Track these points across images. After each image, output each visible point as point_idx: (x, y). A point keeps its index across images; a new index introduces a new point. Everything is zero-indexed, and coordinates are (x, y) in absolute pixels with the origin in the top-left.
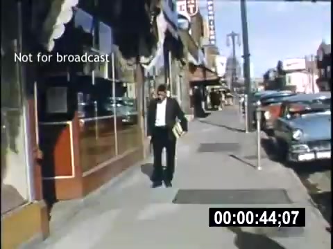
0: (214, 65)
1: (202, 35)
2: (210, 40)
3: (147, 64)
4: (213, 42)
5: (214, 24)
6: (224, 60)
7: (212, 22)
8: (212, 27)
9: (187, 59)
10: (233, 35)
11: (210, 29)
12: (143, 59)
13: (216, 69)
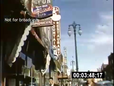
0: (66, 72)
1: (62, 62)
2: (65, 63)
3: (43, 72)
4: (66, 64)
5: (66, 58)
6: (70, 70)
7: (66, 57)
9: (57, 70)
11: (65, 60)
12: (42, 70)
13: (67, 74)
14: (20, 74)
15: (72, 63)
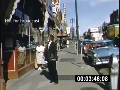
0: (66, 30)
1: (62, 19)
2: (64, 21)
3: (42, 30)
4: (65, 22)
5: (66, 15)
6: (69, 28)
8: (65, 17)
9: (56, 28)
10: (73, 19)
11: (64, 17)
12: (40, 28)
13: (66, 32)
14: (17, 33)
15: (72, 20)
